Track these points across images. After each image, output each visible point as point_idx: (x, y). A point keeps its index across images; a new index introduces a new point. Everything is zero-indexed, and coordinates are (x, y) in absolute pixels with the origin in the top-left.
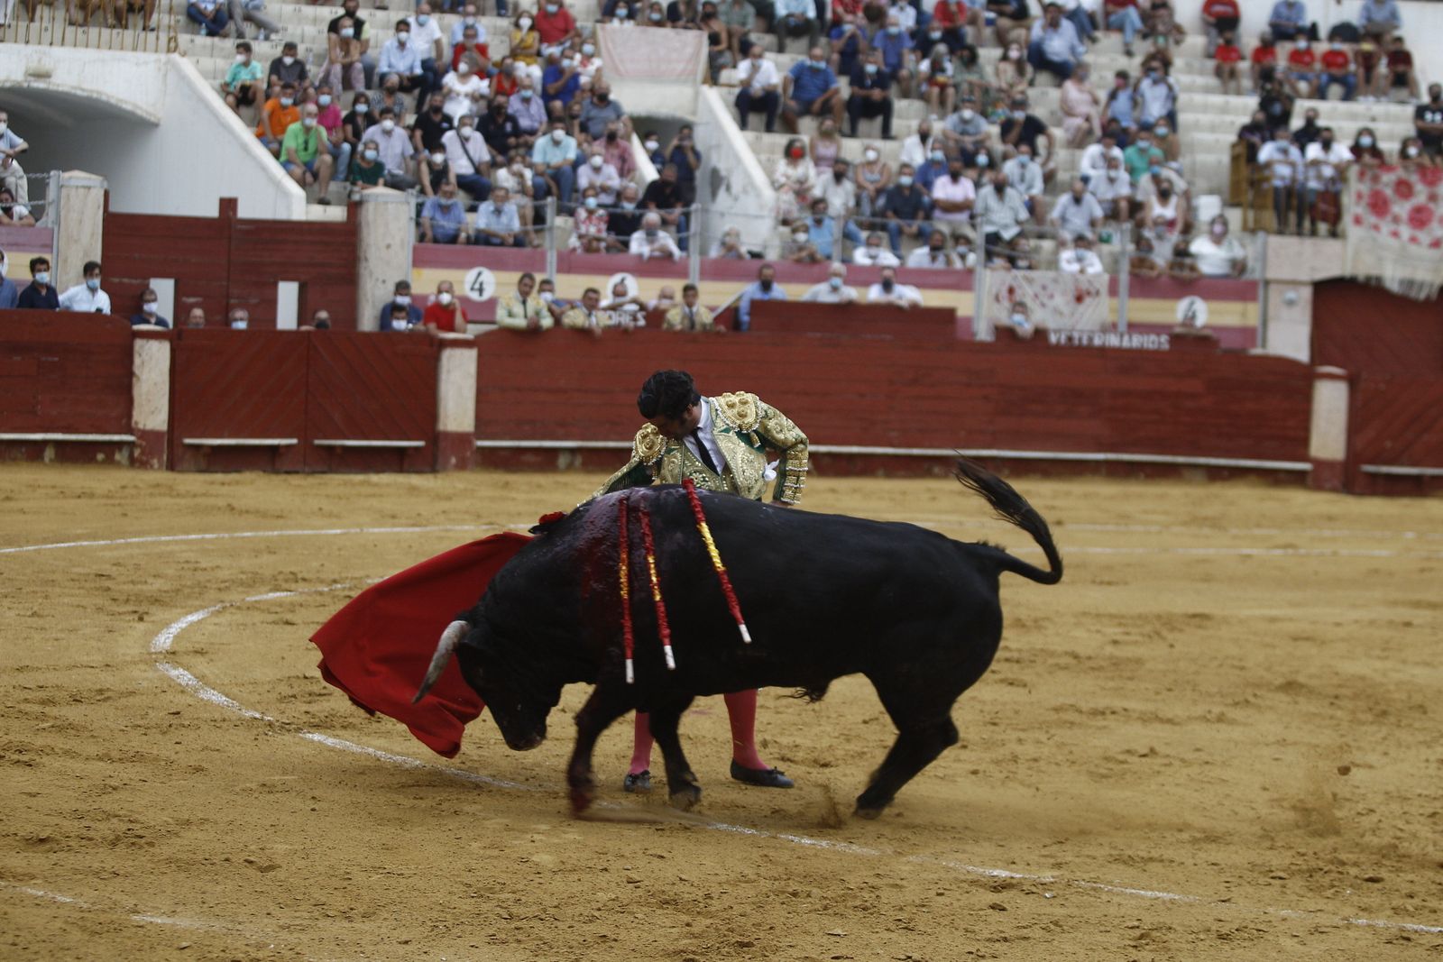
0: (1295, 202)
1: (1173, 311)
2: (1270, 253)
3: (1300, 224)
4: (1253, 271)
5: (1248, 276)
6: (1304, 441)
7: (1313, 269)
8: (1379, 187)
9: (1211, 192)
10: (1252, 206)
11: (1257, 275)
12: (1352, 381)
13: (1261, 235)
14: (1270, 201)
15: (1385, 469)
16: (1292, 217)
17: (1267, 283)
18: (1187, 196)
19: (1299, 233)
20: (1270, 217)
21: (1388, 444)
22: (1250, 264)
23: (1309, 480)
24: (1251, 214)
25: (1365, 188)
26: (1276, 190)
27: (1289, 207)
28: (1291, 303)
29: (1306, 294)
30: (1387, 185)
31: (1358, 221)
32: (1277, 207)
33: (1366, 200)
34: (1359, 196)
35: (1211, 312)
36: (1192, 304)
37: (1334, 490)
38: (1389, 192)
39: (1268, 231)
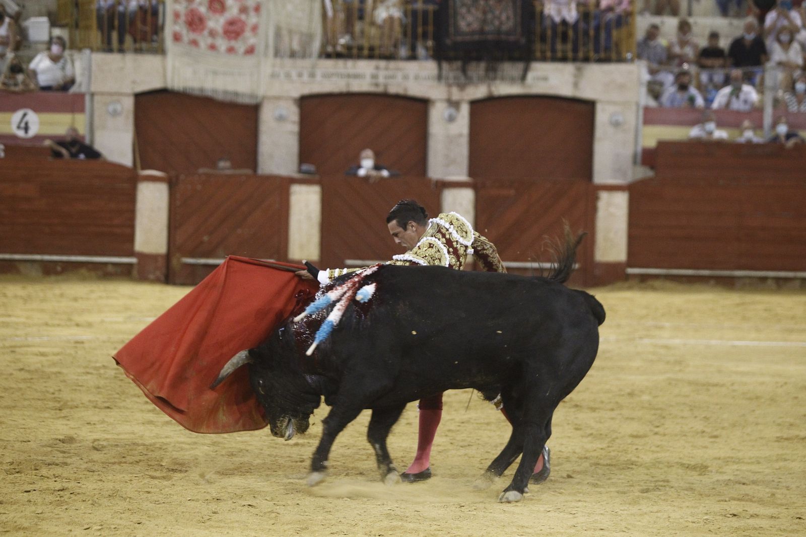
0: (116, 23)
1: (9, 123)
2: (94, 68)
3: (121, 41)
4: (80, 85)
5: (74, 90)
6: (131, 238)
7: (134, 82)
8: (194, 6)
9: (40, 15)
10: (77, 26)
11: (83, 89)
12: (172, 185)
13: (87, 52)
14: (94, 22)
15: (203, 261)
16: (115, 35)
17: (92, 95)
18: (17, 18)
19: (121, 51)
20: (95, 36)
21: (206, 238)
22: (78, 79)
23: (135, 272)
24: (77, 33)
25: (181, 8)
26: (99, 10)
27: (111, 27)
28: (115, 114)
29: (129, 104)
30: (200, 4)
31: (177, 38)
32: (100, 27)
33: (183, 18)
34: (177, 15)
35: (41, 123)
36: (25, 115)
37: (157, 281)
38: (203, 10)
39: (92, 50)
